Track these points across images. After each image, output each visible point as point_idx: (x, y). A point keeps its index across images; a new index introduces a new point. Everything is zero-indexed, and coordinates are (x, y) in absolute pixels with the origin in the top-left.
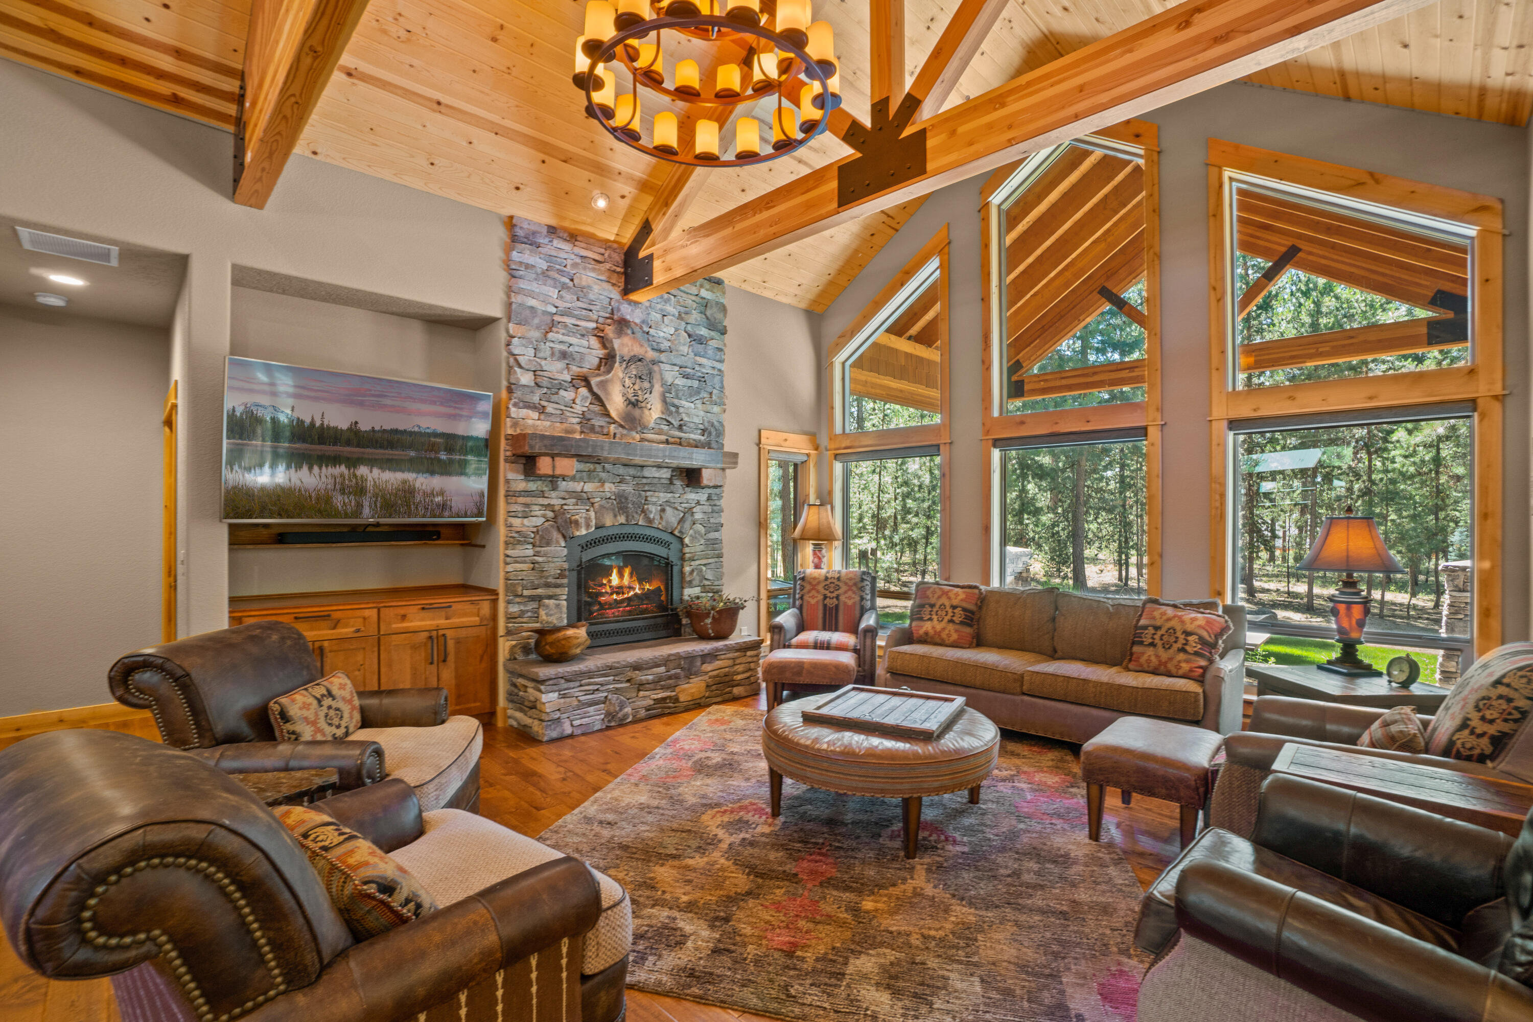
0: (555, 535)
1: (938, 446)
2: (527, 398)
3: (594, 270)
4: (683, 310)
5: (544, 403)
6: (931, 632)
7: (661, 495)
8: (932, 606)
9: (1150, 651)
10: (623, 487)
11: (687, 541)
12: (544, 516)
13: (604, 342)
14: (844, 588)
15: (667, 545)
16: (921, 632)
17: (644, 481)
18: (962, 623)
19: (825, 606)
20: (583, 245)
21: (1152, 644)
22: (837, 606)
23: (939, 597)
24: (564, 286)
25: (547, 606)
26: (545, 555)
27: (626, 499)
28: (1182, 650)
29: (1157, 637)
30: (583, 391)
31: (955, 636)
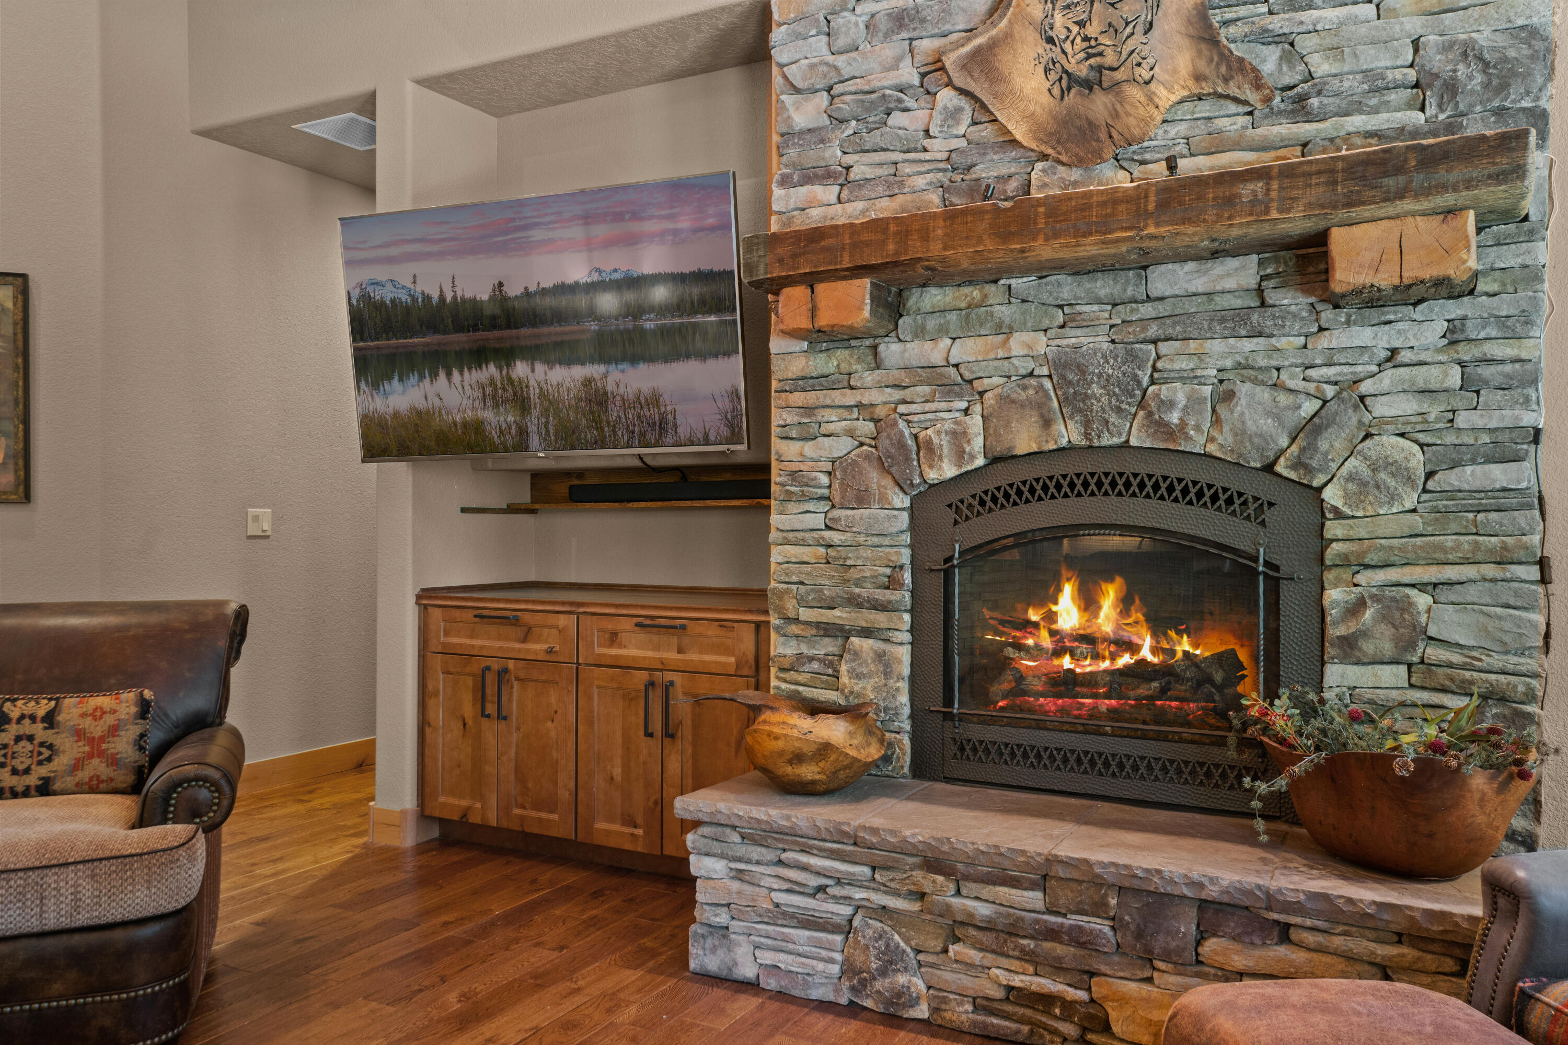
0: (875, 478)
2: (812, 157)
5: (849, 160)
7: (1217, 346)
10: (1075, 338)
11: (1331, 495)
12: (850, 433)
15: (1252, 509)
17: (1147, 310)
25: (856, 654)
26: (853, 528)
27: (1082, 370)
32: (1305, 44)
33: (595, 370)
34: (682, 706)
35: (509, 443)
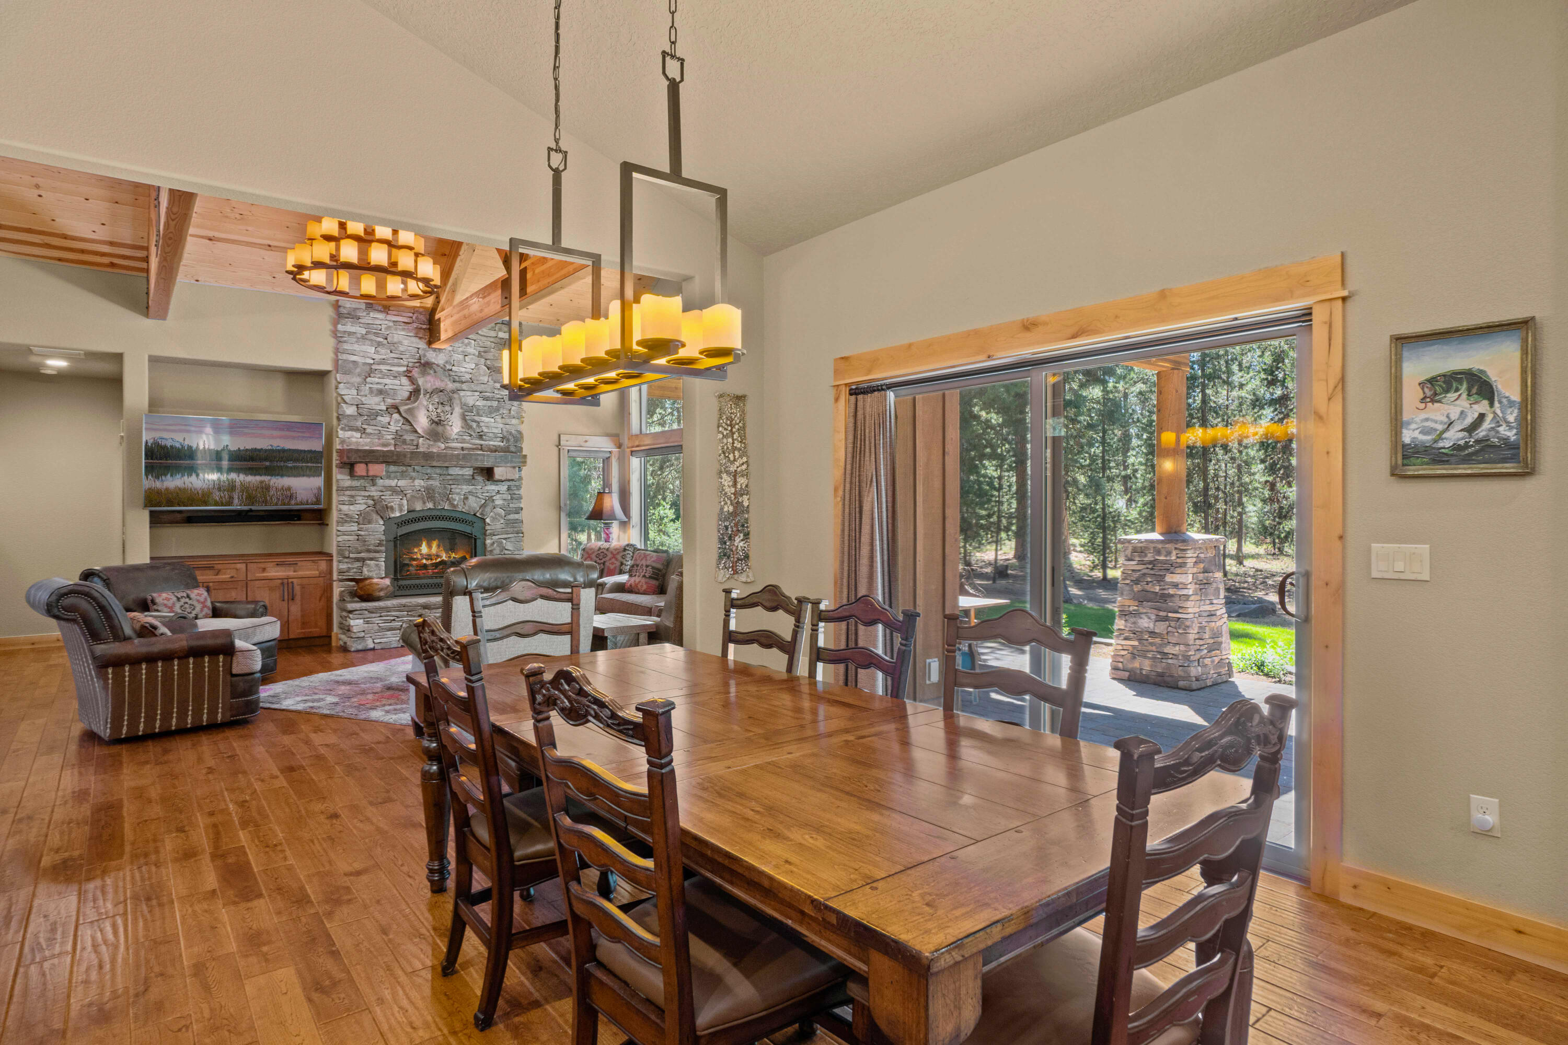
0: (375, 516)
2: (352, 423)
3: (403, 330)
4: (482, 349)
5: (364, 426)
6: (633, 584)
7: (464, 487)
8: (637, 566)
10: (431, 482)
11: (488, 520)
12: (366, 504)
13: (412, 380)
16: (629, 584)
17: (449, 477)
20: (394, 313)
23: (642, 560)
24: (379, 344)
25: (369, 565)
26: (366, 530)
27: (434, 490)
30: (396, 416)
32: (482, 424)
33: (265, 478)
34: (297, 589)
35: (224, 501)
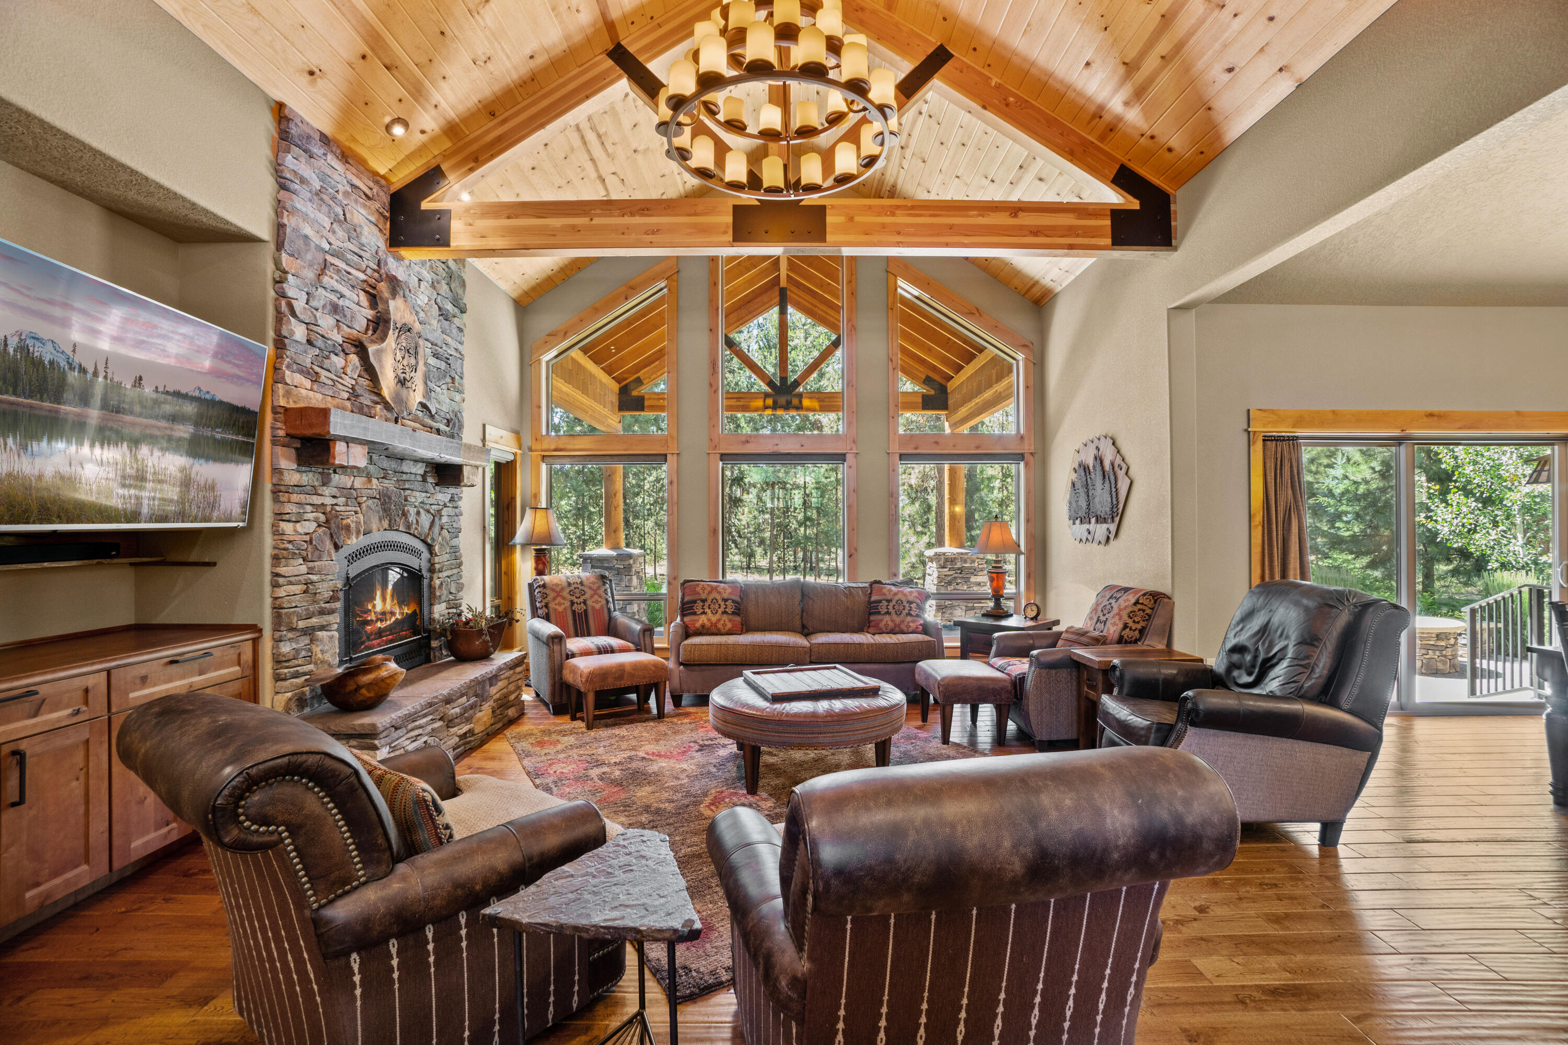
0: (328, 545)
1: (666, 455)
2: (300, 359)
3: (365, 206)
4: (435, 277)
5: (317, 369)
6: (708, 624)
7: (417, 494)
8: (704, 601)
9: (887, 618)
10: (387, 484)
11: (437, 548)
12: (316, 520)
13: (374, 299)
14: (589, 593)
15: (418, 554)
16: (698, 625)
18: (733, 613)
19: (574, 612)
20: (354, 171)
21: (888, 613)
22: (586, 611)
23: (710, 593)
24: (336, 220)
25: (320, 640)
26: (319, 573)
27: (390, 498)
28: (909, 614)
29: (890, 607)
30: (354, 359)
31: (729, 625)
